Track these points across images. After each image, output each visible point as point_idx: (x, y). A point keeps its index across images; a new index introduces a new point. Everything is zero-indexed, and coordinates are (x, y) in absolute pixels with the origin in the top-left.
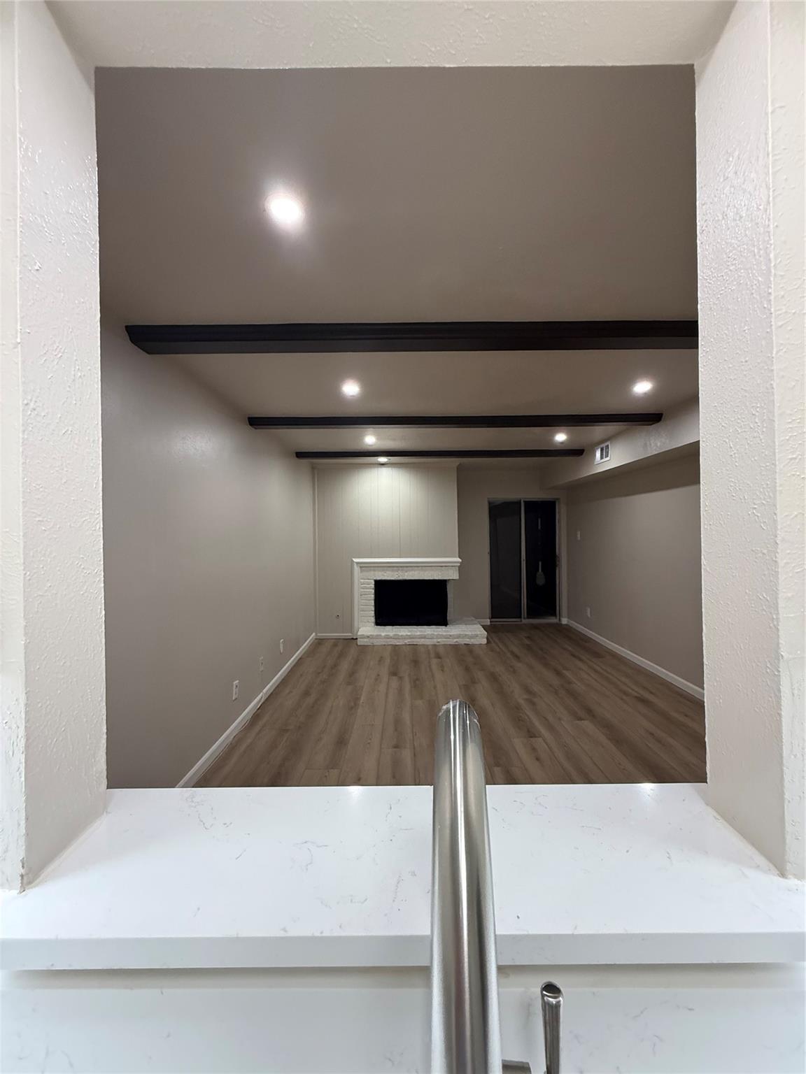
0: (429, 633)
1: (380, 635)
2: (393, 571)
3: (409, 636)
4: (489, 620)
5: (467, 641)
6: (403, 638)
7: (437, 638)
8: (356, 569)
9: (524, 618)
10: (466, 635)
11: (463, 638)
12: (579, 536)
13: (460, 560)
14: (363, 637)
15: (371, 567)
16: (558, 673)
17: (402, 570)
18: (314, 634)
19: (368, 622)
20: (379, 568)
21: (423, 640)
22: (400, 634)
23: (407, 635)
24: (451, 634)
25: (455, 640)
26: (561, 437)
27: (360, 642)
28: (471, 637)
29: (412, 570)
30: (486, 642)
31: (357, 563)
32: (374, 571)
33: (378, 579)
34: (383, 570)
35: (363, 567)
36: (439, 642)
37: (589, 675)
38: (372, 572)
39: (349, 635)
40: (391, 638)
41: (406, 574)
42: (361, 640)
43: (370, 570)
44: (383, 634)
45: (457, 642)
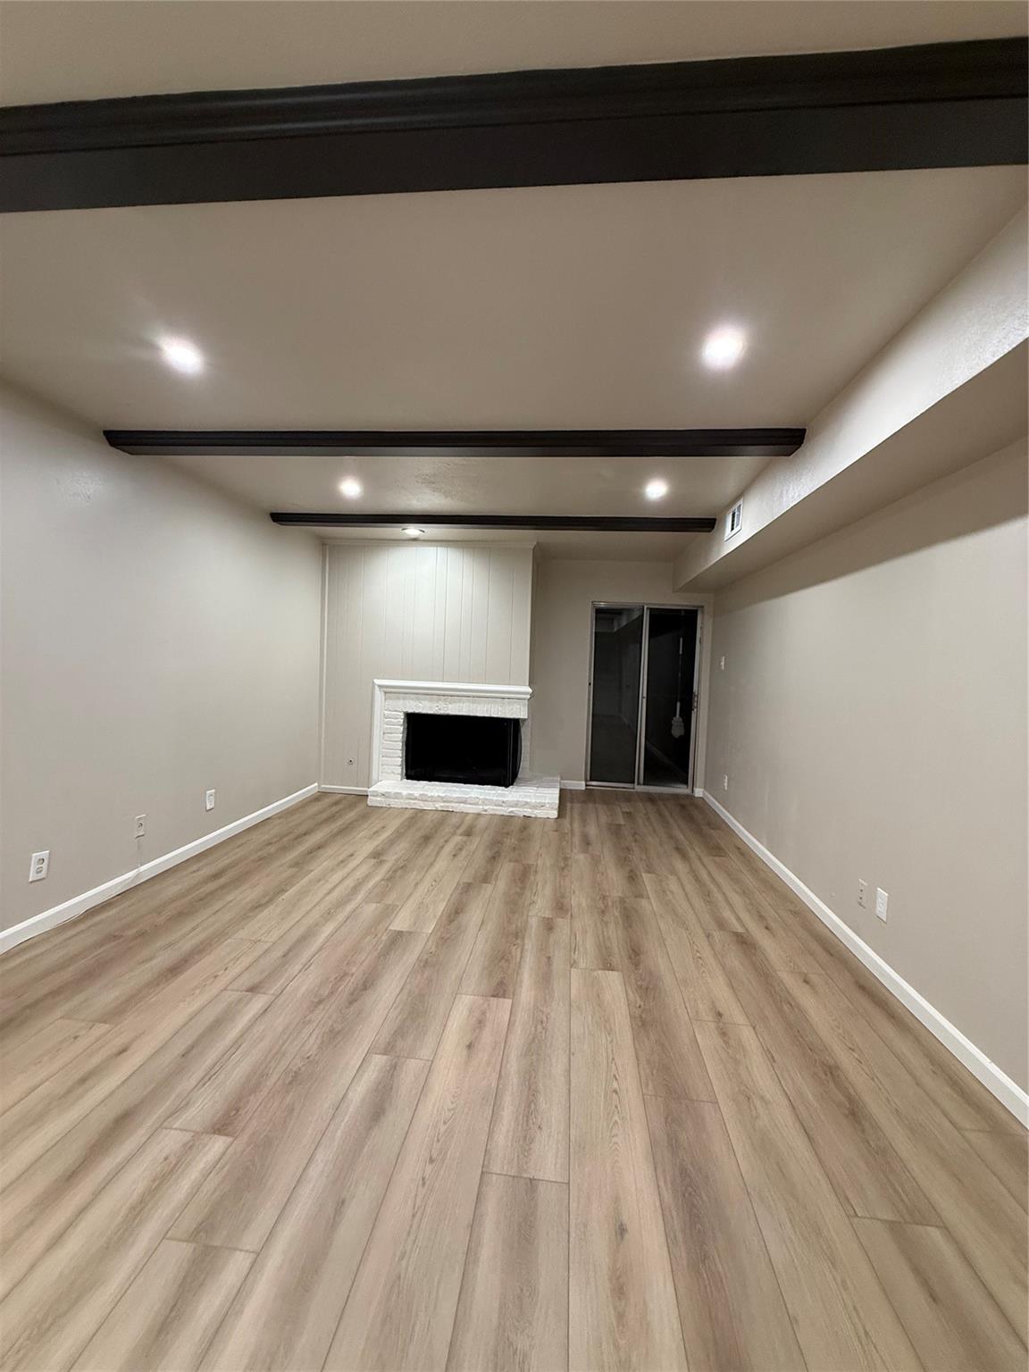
0: (473, 795)
1: (400, 793)
2: (431, 700)
3: (442, 798)
4: (584, 783)
5: (528, 812)
6: (433, 800)
7: (484, 804)
8: (379, 695)
9: (639, 784)
10: (527, 803)
11: (522, 806)
12: (723, 663)
13: (530, 691)
14: (376, 794)
15: (400, 693)
16: (632, 878)
17: (445, 700)
18: (316, 784)
19: (393, 773)
20: (413, 696)
21: (462, 805)
22: (430, 794)
23: (439, 796)
24: (505, 799)
25: (511, 809)
26: (656, 490)
27: (372, 801)
28: (534, 807)
29: (460, 702)
30: (556, 816)
31: (380, 686)
32: (404, 699)
33: (410, 711)
34: (418, 699)
35: (389, 692)
36: (486, 811)
37: (682, 885)
38: (401, 701)
39: (360, 789)
40: (416, 799)
41: (450, 706)
42: (372, 798)
43: (399, 699)
44: (405, 793)
45: (512, 812)
